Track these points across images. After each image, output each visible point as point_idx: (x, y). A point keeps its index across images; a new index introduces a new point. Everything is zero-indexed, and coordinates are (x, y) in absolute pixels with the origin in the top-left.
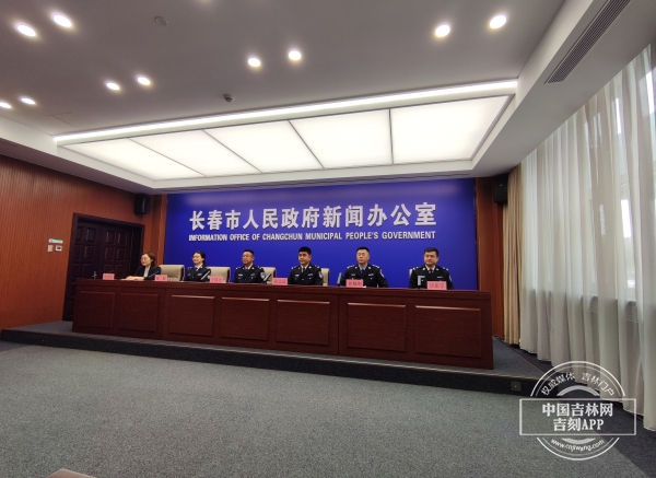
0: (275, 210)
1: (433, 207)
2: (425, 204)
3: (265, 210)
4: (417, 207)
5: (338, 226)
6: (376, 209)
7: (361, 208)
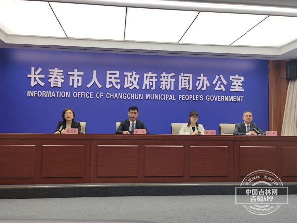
0: (117, 73)
1: (242, 78)
2: (237, 76)
3: (108, 72)
4: (231, 77)
5: (172, 89)
6: (202, 77)
7: (190, 75)
